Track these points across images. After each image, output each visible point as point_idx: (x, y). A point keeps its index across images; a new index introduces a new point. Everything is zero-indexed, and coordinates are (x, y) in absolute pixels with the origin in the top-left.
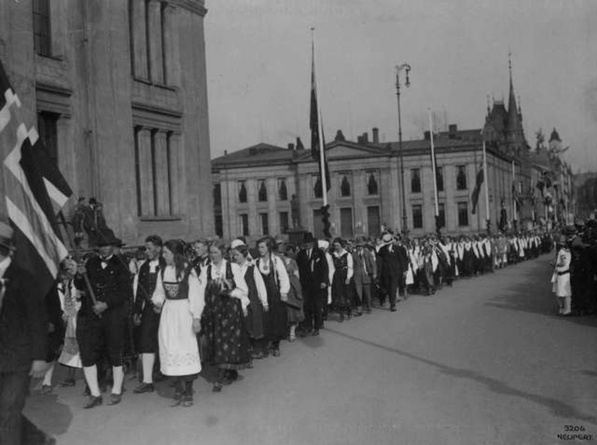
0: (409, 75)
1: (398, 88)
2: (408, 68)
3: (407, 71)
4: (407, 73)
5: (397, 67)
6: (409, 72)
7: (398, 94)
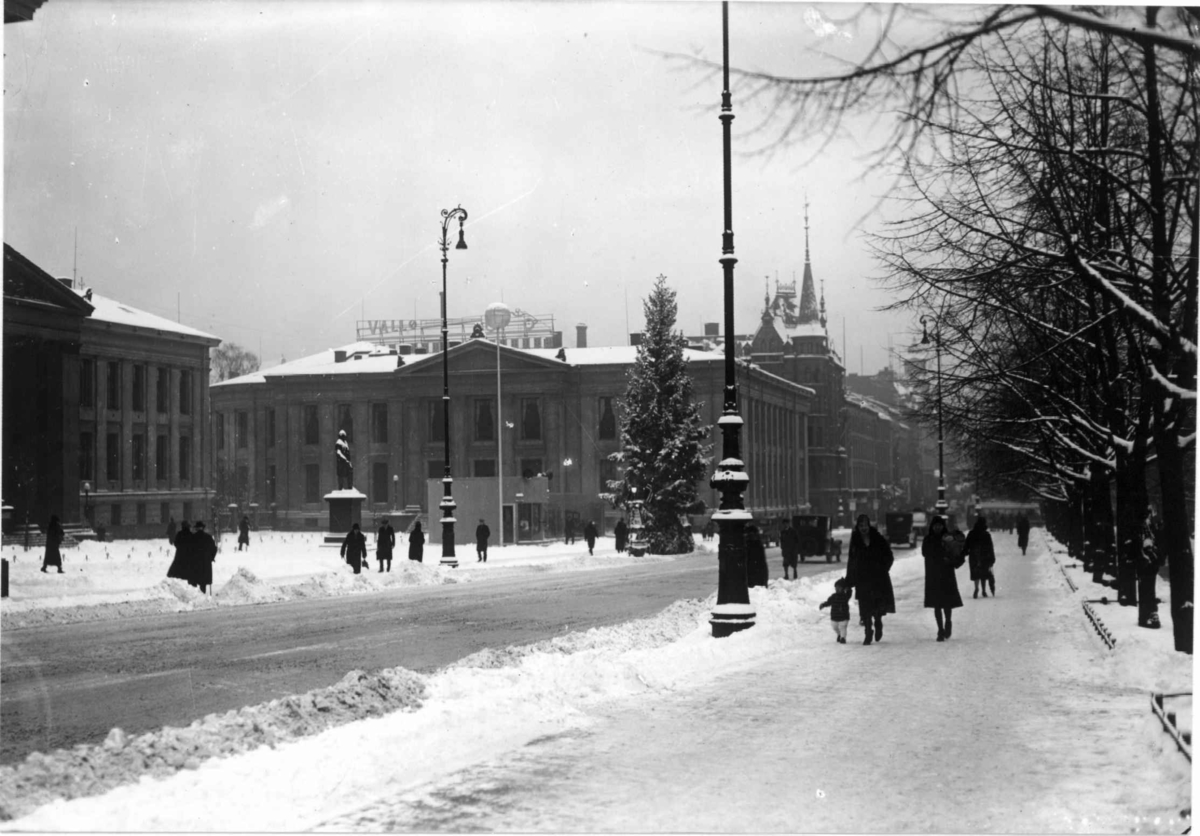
0: (464, 228)
1: (445, 249)
2: (463, 215)
3: (462, 219)
4: (461, 225)
5: (444, 212)
6: (465, 222)
7: (445, 261)
